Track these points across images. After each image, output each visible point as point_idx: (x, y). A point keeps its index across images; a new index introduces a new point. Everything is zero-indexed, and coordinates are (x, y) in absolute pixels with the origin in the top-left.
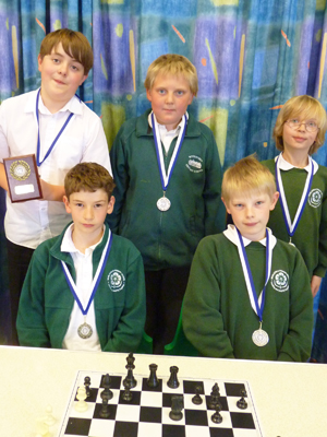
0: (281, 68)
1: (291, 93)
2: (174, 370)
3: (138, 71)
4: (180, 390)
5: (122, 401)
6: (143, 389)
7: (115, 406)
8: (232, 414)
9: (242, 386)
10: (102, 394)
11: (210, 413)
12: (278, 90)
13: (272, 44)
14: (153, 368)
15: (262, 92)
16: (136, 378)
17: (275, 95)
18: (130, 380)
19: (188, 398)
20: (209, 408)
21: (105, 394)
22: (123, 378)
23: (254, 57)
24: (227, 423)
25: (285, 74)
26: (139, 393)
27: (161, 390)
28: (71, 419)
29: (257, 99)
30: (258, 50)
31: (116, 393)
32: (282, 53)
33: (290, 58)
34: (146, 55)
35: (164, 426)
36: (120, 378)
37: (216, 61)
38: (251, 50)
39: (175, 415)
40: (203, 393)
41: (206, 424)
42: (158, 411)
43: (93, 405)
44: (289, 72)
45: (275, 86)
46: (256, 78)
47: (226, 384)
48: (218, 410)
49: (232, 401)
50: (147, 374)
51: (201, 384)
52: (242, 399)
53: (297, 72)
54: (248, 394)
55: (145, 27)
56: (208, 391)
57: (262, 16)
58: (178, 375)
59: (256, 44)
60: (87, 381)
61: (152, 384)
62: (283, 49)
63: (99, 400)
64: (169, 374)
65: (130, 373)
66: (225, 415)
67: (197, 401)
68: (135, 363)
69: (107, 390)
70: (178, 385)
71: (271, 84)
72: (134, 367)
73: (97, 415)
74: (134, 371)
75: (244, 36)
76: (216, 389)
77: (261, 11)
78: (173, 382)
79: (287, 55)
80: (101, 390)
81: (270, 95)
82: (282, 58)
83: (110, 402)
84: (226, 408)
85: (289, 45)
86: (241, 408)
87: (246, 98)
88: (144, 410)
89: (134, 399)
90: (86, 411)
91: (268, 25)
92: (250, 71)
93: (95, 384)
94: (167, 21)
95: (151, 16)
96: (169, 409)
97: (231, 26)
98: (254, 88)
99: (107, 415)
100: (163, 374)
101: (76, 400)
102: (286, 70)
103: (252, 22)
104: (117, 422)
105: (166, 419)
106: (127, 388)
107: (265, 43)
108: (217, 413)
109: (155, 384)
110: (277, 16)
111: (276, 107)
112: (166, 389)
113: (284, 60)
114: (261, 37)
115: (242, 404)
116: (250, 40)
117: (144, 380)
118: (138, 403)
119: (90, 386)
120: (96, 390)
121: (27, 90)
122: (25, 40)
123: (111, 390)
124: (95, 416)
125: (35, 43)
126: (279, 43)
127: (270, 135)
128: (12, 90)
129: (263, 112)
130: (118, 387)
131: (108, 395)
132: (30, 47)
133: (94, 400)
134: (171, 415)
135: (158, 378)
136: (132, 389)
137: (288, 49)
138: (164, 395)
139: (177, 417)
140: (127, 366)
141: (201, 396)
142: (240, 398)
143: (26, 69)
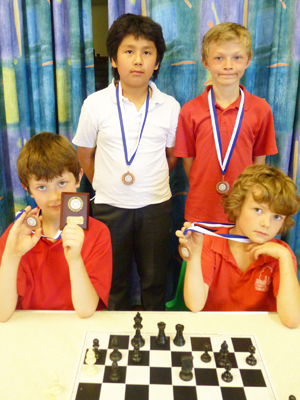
0: (277, 28)
1: (288, 52)
2: (180, 328)
4: (187, 347)
5: (131, 362)
6: (152, 348)
7: (125, 368)
8: (242, 371)
9: (248, 341)
10: (111, 355)
11: (220, 371)
12: (275, 49)
13: (268, 7)
14: (162, 326)
15: (262, 51)
16: (144, 337)
17: (272, 54)
18: (138, 340)
20: (218, 366)
21: (114, 356)
22: (131, 338)
23: (256, 19)
24: (237, 382)
25: (282, 34)
26: (148, 352)
27: (169, 349)
28: (81, 385)
29: (255, 58)
31: (125, 353)
32: (278, 15)
33: (287, 19)
35: (175, 388)
36: (128, 337)
38: (255, 13)
39: (185, 375)
40: (211, 350)
41: (217, 384)
42: (168, 371)
43: (102, 368)
44: (286, 32)
45: (272, 46)
47: (233, 339)
48: (228, 369)
49: (241, 357)
51: (207, 341)
52: (251, 356)
53: (292, 32)
54: (256, 350)
56: (216, 348)
59: (257, 8)
60: (96, 343)
61: (160, 343)
62: (279, 11)
63: (109, 362)
64: (175, 332)
65: (138, 333)
66: (235, 372)
67: (206, 358)
69: (116, 352)
70: (184, 342)
71: (268, 44)
72: (141, 327)
73: (107, 379)
74: (142, 331)
76: (224, 346)
78: (179, 340)
79: (283, 17)
80: (110, 351)
81: (269, 54)
82: (278, 20)
83: (120, 364)
84: (235, 366)
85: (285, 7)
86: (251, 364)
88: (153, 370)
89: (141, 359)
90: (95, 375)
93: (104, 345)
96: (179, 369)
99: (117, 379)
100: (171, 332)
101: (85, 363)
102: (282, 30)
104: (128, 386)
105: (177, 381)
106: (137, 349)
107: (261, 6)
108: (227, 372)
109: (163, 342)
111: (275, 65)
112: (174, 348)
113: (281, 22)
115: (251, 360)
116: (253, 3)
117: (152, 338)
118: (147, 364)
119: (99, 348)
120: (105, 352)
121: (32, 57)
122: (29, 10)
123: (120, 350)
124: (105, 381)
125: (38, 12)
126: (275, 5)
127: (268, 91)
128: (14, 57)
129: (261, 69)
130: (127, 348)
131: (116, 356)
132: (35, 16)
133: (103, 363)
134: (182, 375)
135: (167, 335)
136: (141, 349)
137: (284, 12)
138: (173, 353)
139: (188, 378)
140: (135, 326)
141: (210, 353)
142: (248, 354)
143: (31, 37)
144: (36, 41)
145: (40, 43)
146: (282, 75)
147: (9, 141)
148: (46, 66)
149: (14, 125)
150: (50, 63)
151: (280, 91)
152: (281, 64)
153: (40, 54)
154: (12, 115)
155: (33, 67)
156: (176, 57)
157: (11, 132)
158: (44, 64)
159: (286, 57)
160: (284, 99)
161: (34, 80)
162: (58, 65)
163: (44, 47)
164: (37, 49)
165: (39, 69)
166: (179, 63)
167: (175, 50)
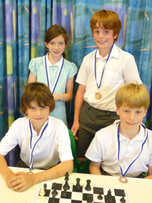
0: (144, 30)
1: (149, 43)
2: (89, 182)
3: (74, 32)
5: (62, 197)
6: (73, 191)
7: (59, 199)
9: (123, 191)
10: (53, 193)
12: (143, 41)
13: (140, 19)
14: (78, 180)
15: (135, 42)
16: (69, 185)
17: (141, 44)
18: (67, 186)
19: (95, 196)
20: (106, 202)
22: (63, 185)
23: (131, 25)
25: (146, 34)
26: (71, 193)
27: (81, 192)
29: (132, 45)
30: (133, 22)
31: (59, 192)
32: (145, 24)
33: (149, 26)
34: (78, 24)
36: (61, 185)
38: (130, 22)
40: (103, 194)
43: (47, 198)
44: (148, 33)
45: (141, 40)
46: (132, 35)
47: (115, 190)
49: (118, 199)
50: (75, 183)
51: (102, 189)
52: (123, 198)
54: (126, 195)
55: (78, 11)
56: (106, 193)
57: (135, 6)
58: (91, 184)
59: (132, 19)
60: (45, 186)
62: (145, 21)
63: (51, 196)
64: (86, 184)
65: (67, 182)
67: (100, 198)
68: (69, 178)
69: (55, 191)
70: (90, 189)
71: (140, 39)
72: (68, 179)
74: (68, 182)
75: (126, 15)
76: (109, 192)
77: (135, 3)
78: (88, 188)
79: (147, 24)
80: (52, 191)
82: (145, 26)
83: (56, 197)
85: (148, 19)
86: (123, 202)
87: (127, 45)
88: (73, 201)
90: (44, 201)
91: (138, 10)
92: (129, 32)
93: (49, 187)
94: (88, 8)
95: (81, 5)
96: (86, 202)
97: (121, 10)
98: (131, 40)
100: (83, 183)
101: (39, 195)
102: (146, 32)
103: (130, 8)
106: (65, 190)
107: (136, 18)
109: (79, 188)
110: (143, 5)
111: (142, 50)
112: (84, 191)
113: (146, 27)
114: (135, 16)
115: (123, 200)
116: (129, 17)
117: (74, 186)
118: (70, 198)
119: (47, 189)
120: (49, 191)
121: (20, 41)
122: (19, 17)
123: (57, 191)
125: (24, 18)
126: (143, 18)
128: (12, 41)
129: (135, 52)
130: (60, 190)
131: (55, 193)
132: (22, 20)
133: (48, 196)
135: (81, 185)
136: (68, 191)
137: (148, 22)
138: (84, 194)
140: (65, 179)
141: (102, 195)
142: (122, 197)
143: (19, 30)
144: (22, 33)
145: (24, 34)
146: (146, 55)
147: (8, 83)
148: (26, 46)
149: (11, 75)
150: (28, 44)
151: (145, 64)
152: (145, 49)
153: (23, 39)
155: (20, 46)
156: (87, 44)
157: (9, 79)
158: (25, 45)
159: (148, 46)
160: (146, 68)
161: (20, 53)
162: (32, 46)
163: (26, 36)
164: (22, 37)
165: (23, 47)
166: (89, 47)
167: (87, 40)
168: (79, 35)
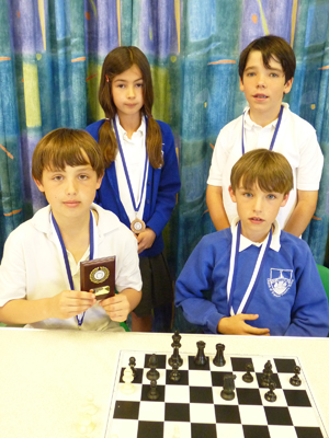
2: (220, 348)
3: (185, 29)
4: (228, 368)
5: (169, 381)
6: (191, 368)
7: (163, 387)
8: (286, 392)
10: (148, 374)
11: (263, 392)
12: (328, 48)
14: (201, 345)
15: (310, 51)
16: (182, 356)
17: (325, 54)
18: (176, 359)
19: (239, 375)
20: (261, 386)
22: (168, 358)
23: (307, 13)
24: (281, 402)
26: (187, 372)
27: (209, 369)
28: (118, 403)
30: (310, 5)
31: (163, 372)
34: (194, 11)
35: (216, 406)
36: (164, 356)
37: (266, 18)
38: (305, 6)
39: (226, 394)
40: (253, 370)
41: (261, 404)
42: (209, 390)
43: (139, 387)
45: (326, 45)
46: (307, 36)
47: (275, 360)
48: (272, 388)
49: (285, 378)
50: (194, 352)
51: (249, 361)
52: (296, 376)
56: (259, 368)
60: (132, 361)
61: (199, 362)
63: (146, 381)
64: (215, 352)
65: (176, 352)
66: (279, 393)
67: (248, 378)
68: (181, 342)
69: (153, 370)
70: (224, 362)
71: (321, 43)
72: (180, 346)
73: (145, 398)
74: (180, 350)
76: (268, 366)
78: (219, 360)
80: (146, 371)
81: (321, 54)
84: (279, 386)
86: (295, 385)
87: (299, 57)
88: (193, 390)
89: (182, 379)
90: (133, 393)
92: (303, 28)
93: (140, 364)
96: (221, 389)
99: (155, 397)
100: (210, 352)
101: (121, 381)
104: (166, 405)
105: (218, 399)
106: (175, 368)
108: (271, 392)
111: (328, 67)
112: (213, 367)
115: (295, 381)
117: (190, 358)
118: (186, 383)
119: (136, 367)
120: (141, 370)
121: (61, 52)
123: (158, 370)
124: (143, 399)
127: (318, 97)
128: (37, 51)
129: (311, 72)
130: (164, 367)
131: (153, 375)
132: (64, 5)
133: (140, 382)
134: (223, 394)
135: (206, 355)
136: (180, 369)
138: (213, 373)
139: (229, 397)
140: (173, 345)
141: (252, 373)
142: (293, 375)
143: (59, 28)
144: (65, 34)
145: (69, 36)
148: (77, 63)
149: (35, 129)
150: (81, 59)
153: (69, 48)
154: (33, 118)
155: (61, 63)
156: (213, 55)
157: (32, 137)
158: (74, 60)
163: (74, 41)
164: (66, 43)
165: (68, 66)
166: (217, 62)
167: (212, 47)
168: (196, 37)
